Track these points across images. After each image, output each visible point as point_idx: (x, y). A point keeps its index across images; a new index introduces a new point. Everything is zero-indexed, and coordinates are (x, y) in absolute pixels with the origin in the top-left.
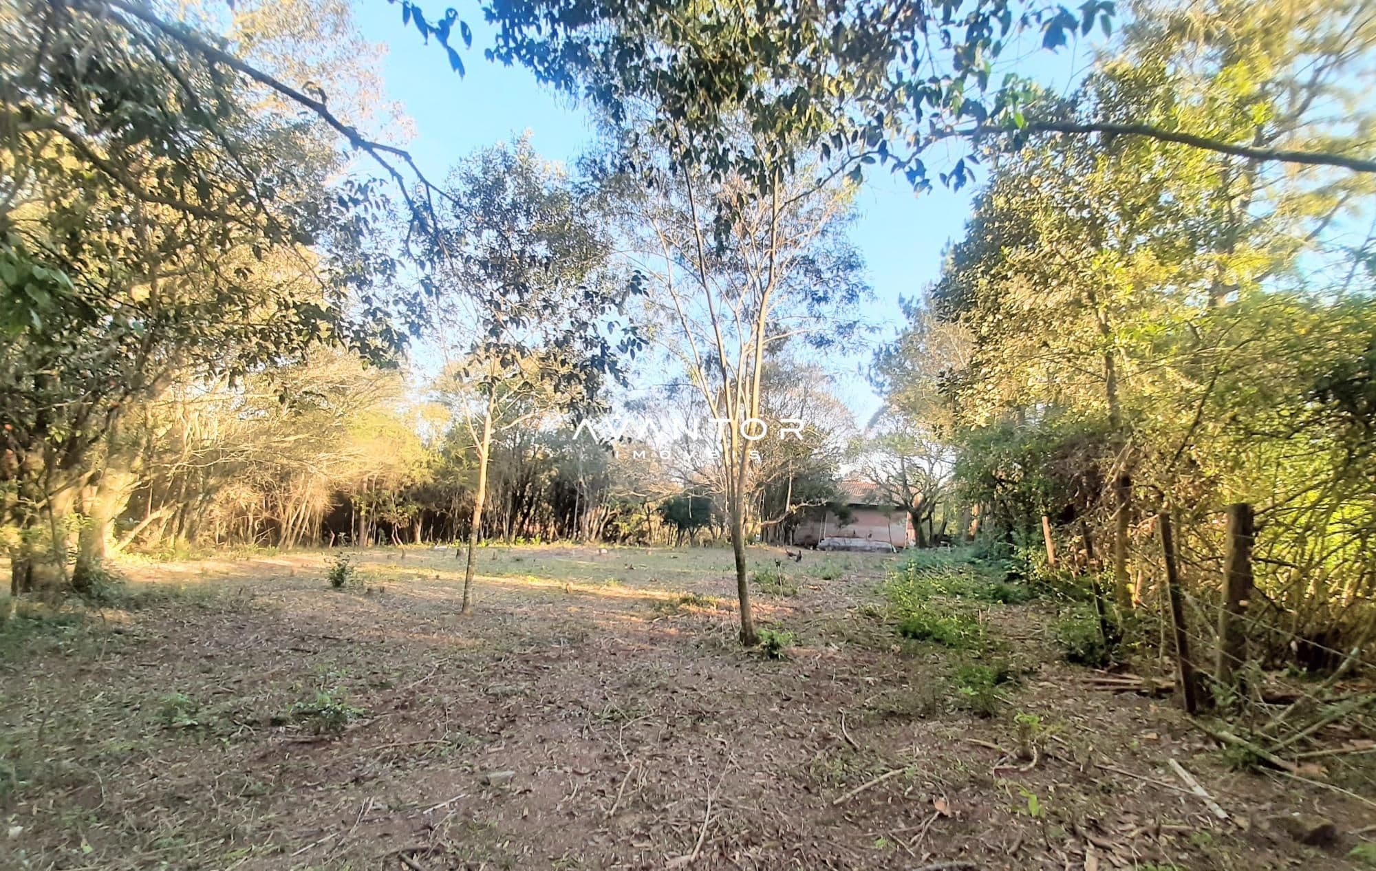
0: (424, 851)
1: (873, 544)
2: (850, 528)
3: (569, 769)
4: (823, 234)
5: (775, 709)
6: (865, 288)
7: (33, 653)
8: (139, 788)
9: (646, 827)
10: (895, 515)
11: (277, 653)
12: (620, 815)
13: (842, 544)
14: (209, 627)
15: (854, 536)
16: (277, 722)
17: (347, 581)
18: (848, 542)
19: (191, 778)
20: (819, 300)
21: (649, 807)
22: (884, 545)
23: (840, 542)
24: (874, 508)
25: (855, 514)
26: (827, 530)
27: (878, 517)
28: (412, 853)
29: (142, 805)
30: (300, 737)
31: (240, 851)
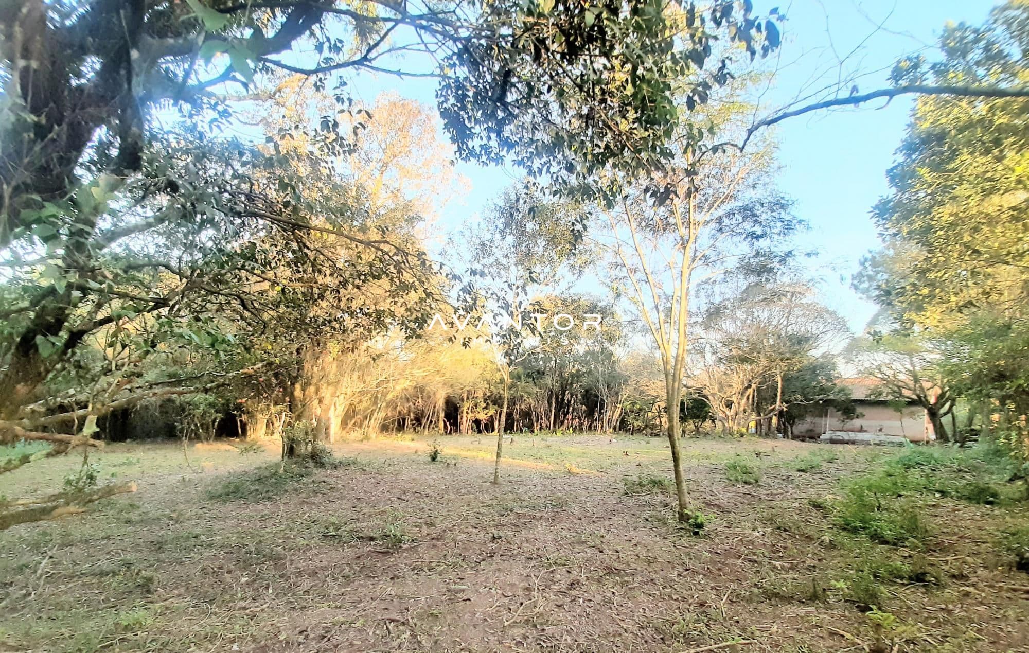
0: (398, 621)
1: (883, 438)
2: (857, 423)
3: (500, 592)
4: (754, 187)
5: (674, 575)
6: (800, 222)
7: (286, 491)
8: (302, 565)
9: (525, 637)
10: (906, 410)
11: (389, 499)
12: (513, 627)
13: (846, 438)
14: (363, 482)
15: (861, 430)
16: (372, 539)
17: (439, 458)
18: (852, 436)
19: (325, 563)
20: (758, 237)
21: (535, 626)
22: (896, 439)
23: (845, 436)
24: (884, 404)
25: (859, 410)
26: (830, 424)
27: (889, 412)
28: (392, 621)
29: (300, 574)
30: (378, 549)
31: (326, 604)
